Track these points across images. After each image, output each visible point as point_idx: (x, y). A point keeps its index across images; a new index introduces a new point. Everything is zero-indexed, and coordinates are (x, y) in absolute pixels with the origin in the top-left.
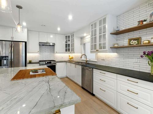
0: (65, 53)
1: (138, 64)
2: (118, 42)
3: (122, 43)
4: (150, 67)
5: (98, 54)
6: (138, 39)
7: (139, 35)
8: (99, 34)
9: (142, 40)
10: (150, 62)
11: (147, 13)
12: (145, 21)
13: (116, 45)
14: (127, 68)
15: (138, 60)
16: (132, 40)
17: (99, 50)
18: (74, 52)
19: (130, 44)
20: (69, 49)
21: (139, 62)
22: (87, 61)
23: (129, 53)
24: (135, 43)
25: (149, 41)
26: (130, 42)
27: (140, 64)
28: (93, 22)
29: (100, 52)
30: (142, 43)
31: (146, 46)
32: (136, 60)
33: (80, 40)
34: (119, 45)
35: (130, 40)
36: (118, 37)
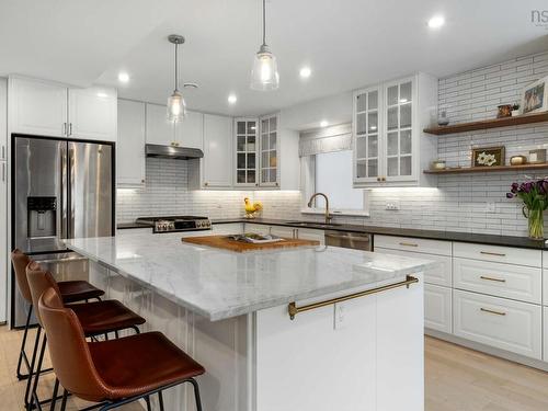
0: (235, 188)
1: (496, 216)
2: (442, 156)
3: (455, 159)
4: (527, 221)
5: (375, 190)
6: (498, 152)
7: (500, 139)
8: (389, 129)
9: (508, 155)
10: (526, 210)
11: (520, 86)
12: (516, 108)
13: (440, 166)
14: (469, 231)
15: (498, 205)
16: (481, 153)
17: (388, 179)
18: (277, 187)
19: (477, 164)
20: (252, 174)
21: (498, 210)
22: (330, 217)
23: (474, 189)
24: (490, 161)
25: (523, 157)
26: (476, 158)
27: (501, 216)
28: (367, 87)
29: (391, 185)
30: (508, 161)
31: (517, 169)
32: (493, 206)
33: (297, 139)
34: (448, 165)
35: (477, 152)
36: (442, 140)
